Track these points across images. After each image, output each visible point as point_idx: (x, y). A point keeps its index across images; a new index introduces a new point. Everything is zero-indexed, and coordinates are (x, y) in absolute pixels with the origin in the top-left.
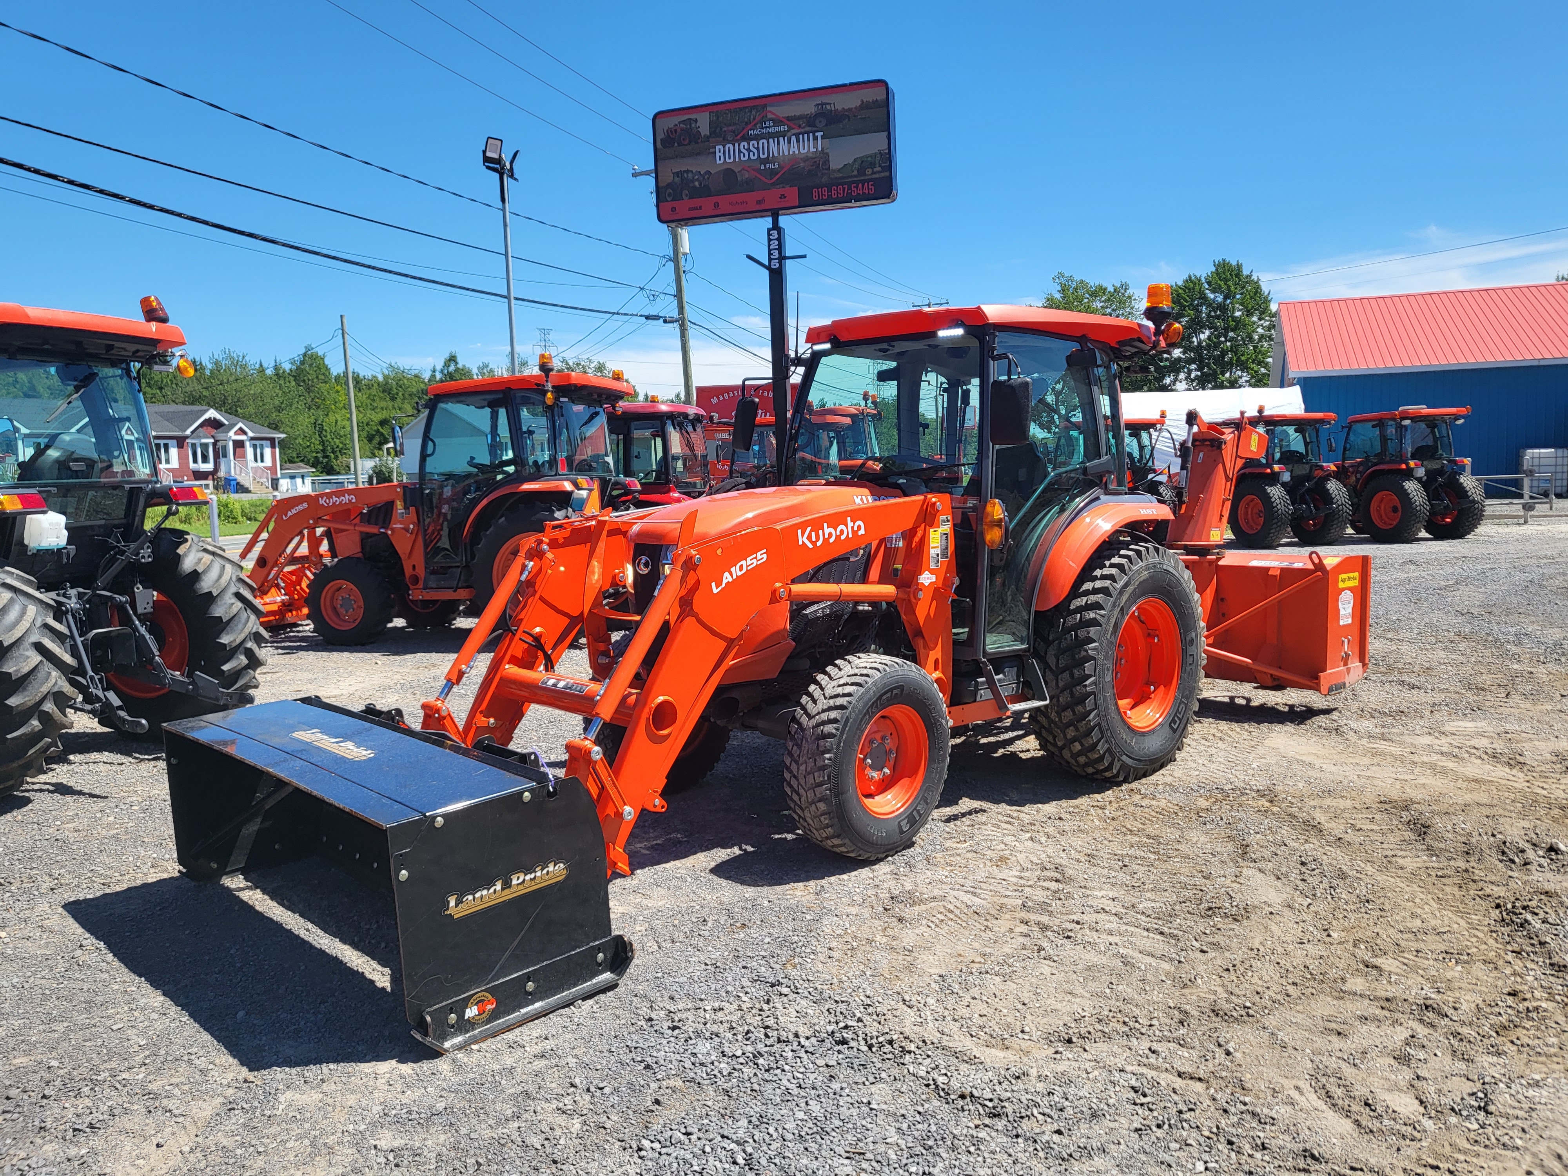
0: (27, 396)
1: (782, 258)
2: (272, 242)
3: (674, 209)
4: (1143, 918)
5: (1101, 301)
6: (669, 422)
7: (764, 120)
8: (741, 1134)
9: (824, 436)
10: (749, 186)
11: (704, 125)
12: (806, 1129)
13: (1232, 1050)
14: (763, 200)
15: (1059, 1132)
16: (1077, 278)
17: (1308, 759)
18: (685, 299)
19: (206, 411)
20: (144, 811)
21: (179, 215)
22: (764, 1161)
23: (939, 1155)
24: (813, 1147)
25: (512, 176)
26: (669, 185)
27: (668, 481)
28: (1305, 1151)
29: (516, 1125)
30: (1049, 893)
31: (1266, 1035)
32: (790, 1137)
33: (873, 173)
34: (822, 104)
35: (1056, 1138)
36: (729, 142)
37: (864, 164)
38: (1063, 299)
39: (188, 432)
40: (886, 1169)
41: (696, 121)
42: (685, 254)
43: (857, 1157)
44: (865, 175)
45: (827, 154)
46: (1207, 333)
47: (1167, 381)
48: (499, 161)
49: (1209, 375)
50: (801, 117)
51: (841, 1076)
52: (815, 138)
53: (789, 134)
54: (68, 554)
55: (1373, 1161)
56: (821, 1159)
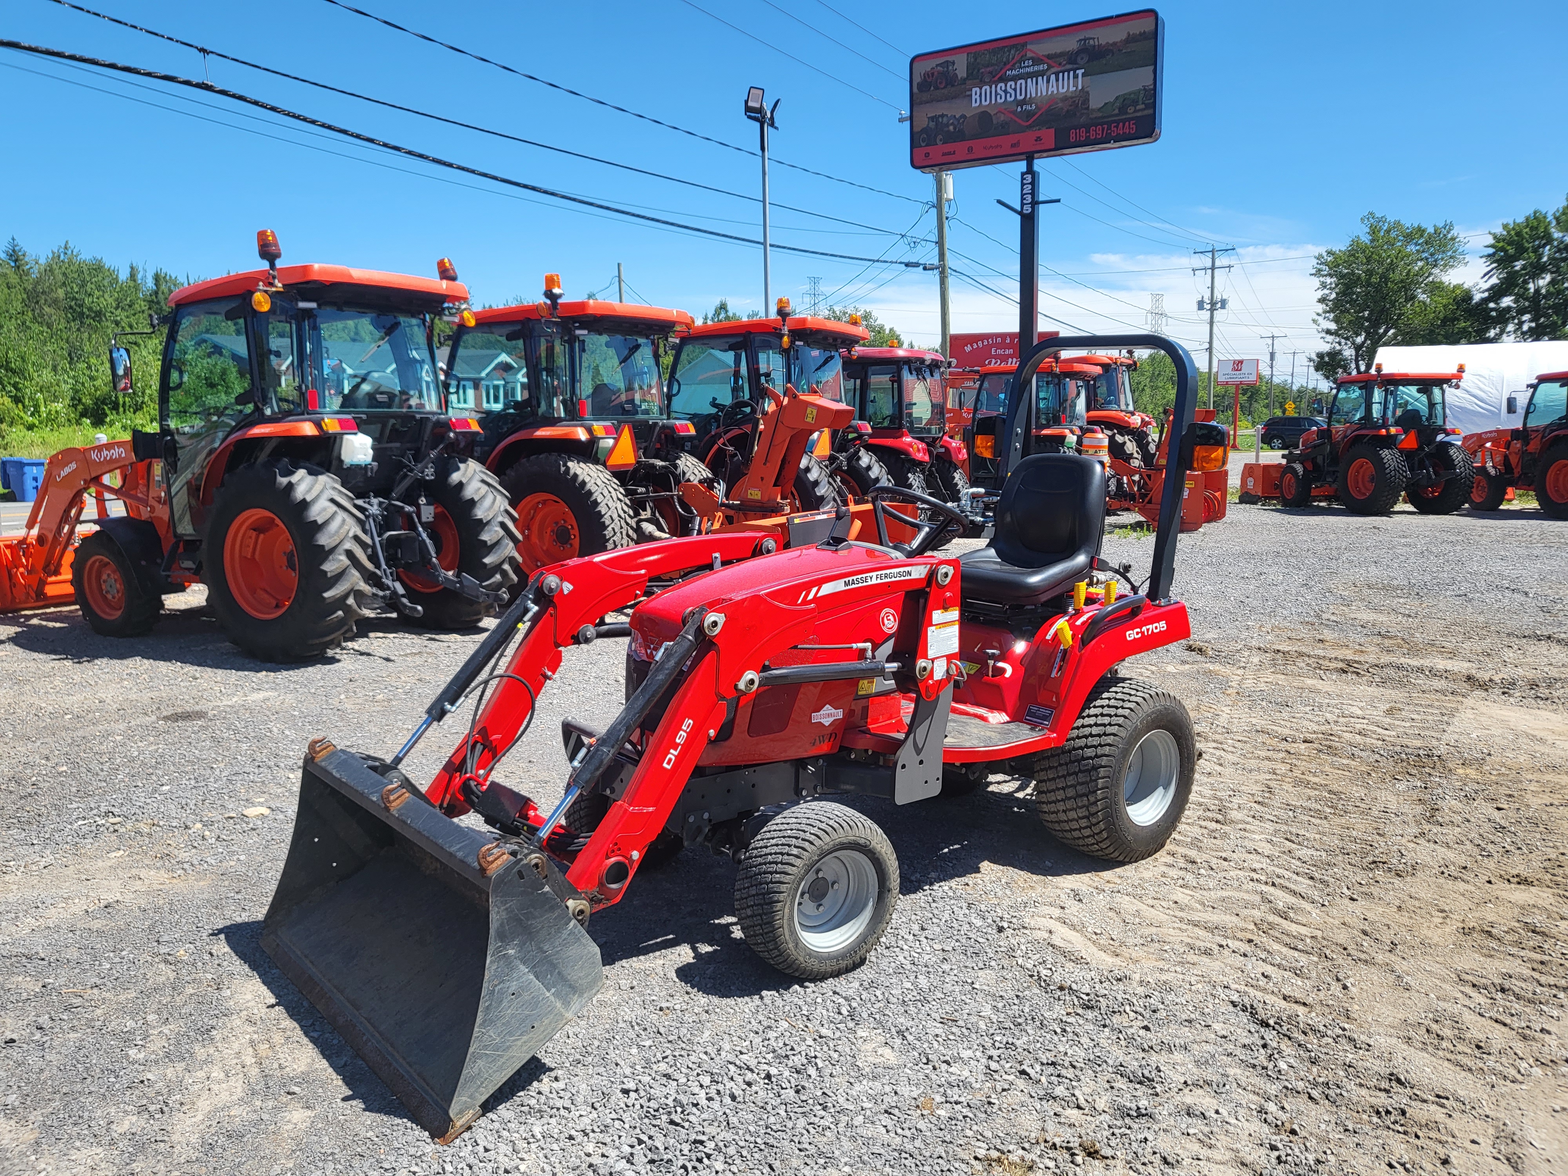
0: (354, 340)
1: (1035, 203)
2: (553, 194)
3: (927, 155)
4: (1298, 863)
5: (1416, 244)
6: (906, 367)
7: (1023, 59)
8: (851, 992)
9: (1071, 385)
10: (1004, 129)
11: (961, 68)
12: (909, 996)
13: (1349, 985)
14: (1018, 142)
15: (1146, 1028)
16: (1391, 219)
17: (1539, 734)
18: (947, 245)
19: (499, 355)
20: (406, 693)
21: (473, 172)
22: (865, 1015)
23: (1026, 1031)
24: (912, 1010)
25: (772, 124)
26: (924, 130)
27: (901, 426)
28: (1392, 1074)
29: (661, 962)
30: (1205, 831)
31: (1391, 978)
32: (895, 1000)
33: (1135, 111)
34: (1085, 40)
35: (1142, 1032)
36: (986, 84)
37: (1126, 102)
38: (1372, 241)
39: (483, 374)
40: (974, 1036)
41: (953, 63)
42: (949, 200)
43: (950, 1023)
44: (1127, 113)
45: (1088, 93)
46: (1548, 278)
47: (1492, 333)
48: (760, 110)
49: (1547, 326)
50: (1062, 54)
51: (954, 960)
52: (1076, 77)
53: (1048, 73)
54: (372, 469)
55: (1461, 1093)
56: (917, 1020)
